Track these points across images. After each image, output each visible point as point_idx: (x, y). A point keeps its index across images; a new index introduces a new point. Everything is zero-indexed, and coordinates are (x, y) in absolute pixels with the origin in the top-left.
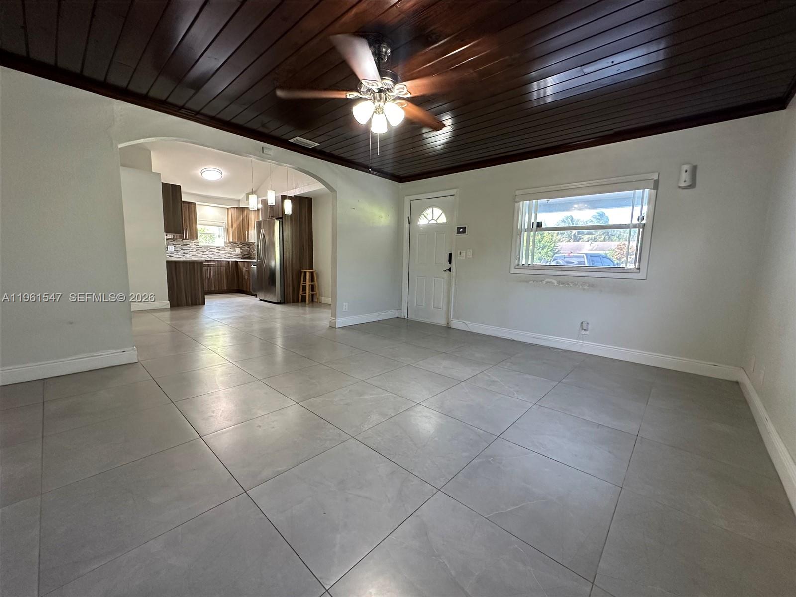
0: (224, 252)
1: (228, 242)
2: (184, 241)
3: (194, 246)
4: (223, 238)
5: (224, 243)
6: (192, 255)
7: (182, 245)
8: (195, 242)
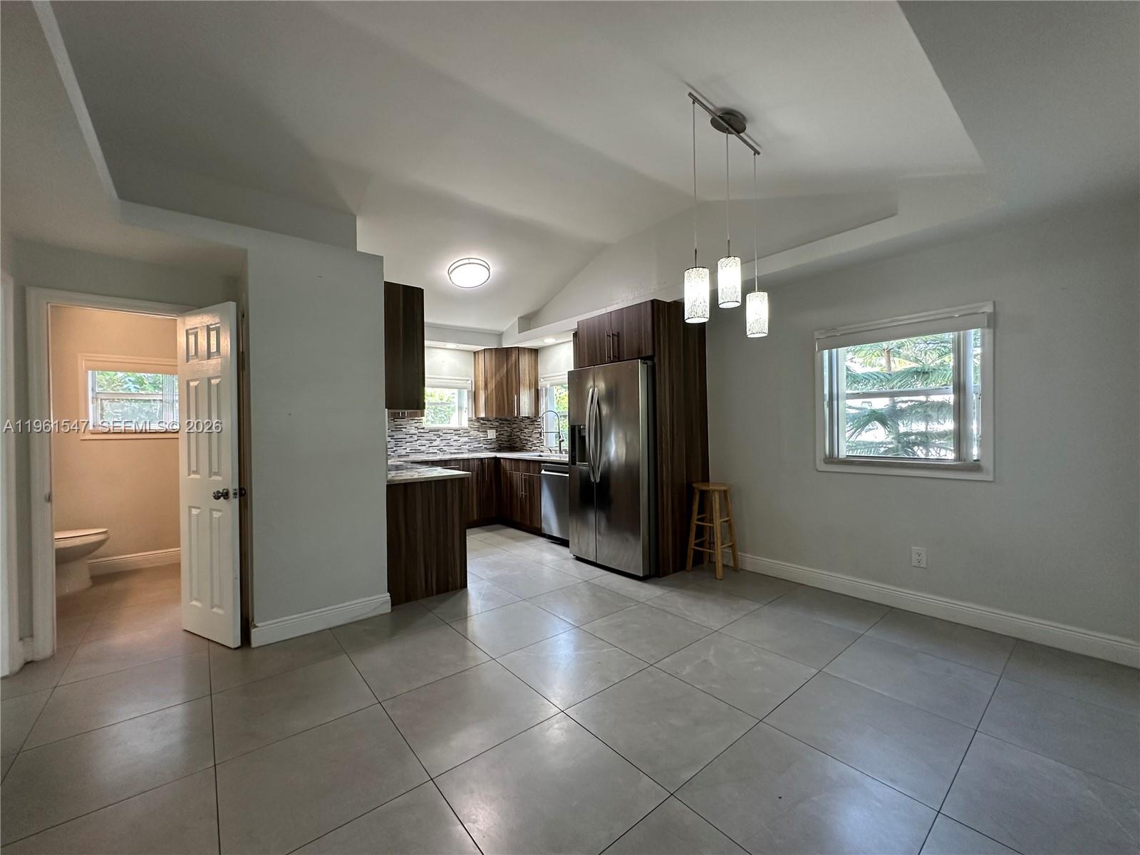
0: (466, 439)
1: (474, 418)
2: (396, 421)
3: (415, 430)
4: (467, 410)
5: (468, 420)
6: (410, 450)
7: (393, 430)
8: (416, 421)
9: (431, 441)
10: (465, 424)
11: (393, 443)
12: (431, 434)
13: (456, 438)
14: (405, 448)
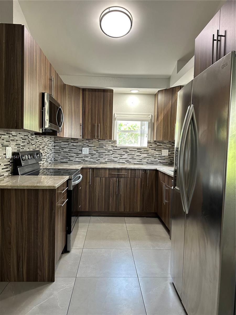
0: (146, 155)
1: (152, 141)
2: (100, 142)
3: (111, 148)
4: (147, 136)
5: (148, 143)
6: (108, 160)
7: (98, 147)
8: (112, 142)
9: (121, 155)
10: (145, 145)
11: (97, 155)
12: (122, 151)
13: (139, 154)
14: (104, 158)
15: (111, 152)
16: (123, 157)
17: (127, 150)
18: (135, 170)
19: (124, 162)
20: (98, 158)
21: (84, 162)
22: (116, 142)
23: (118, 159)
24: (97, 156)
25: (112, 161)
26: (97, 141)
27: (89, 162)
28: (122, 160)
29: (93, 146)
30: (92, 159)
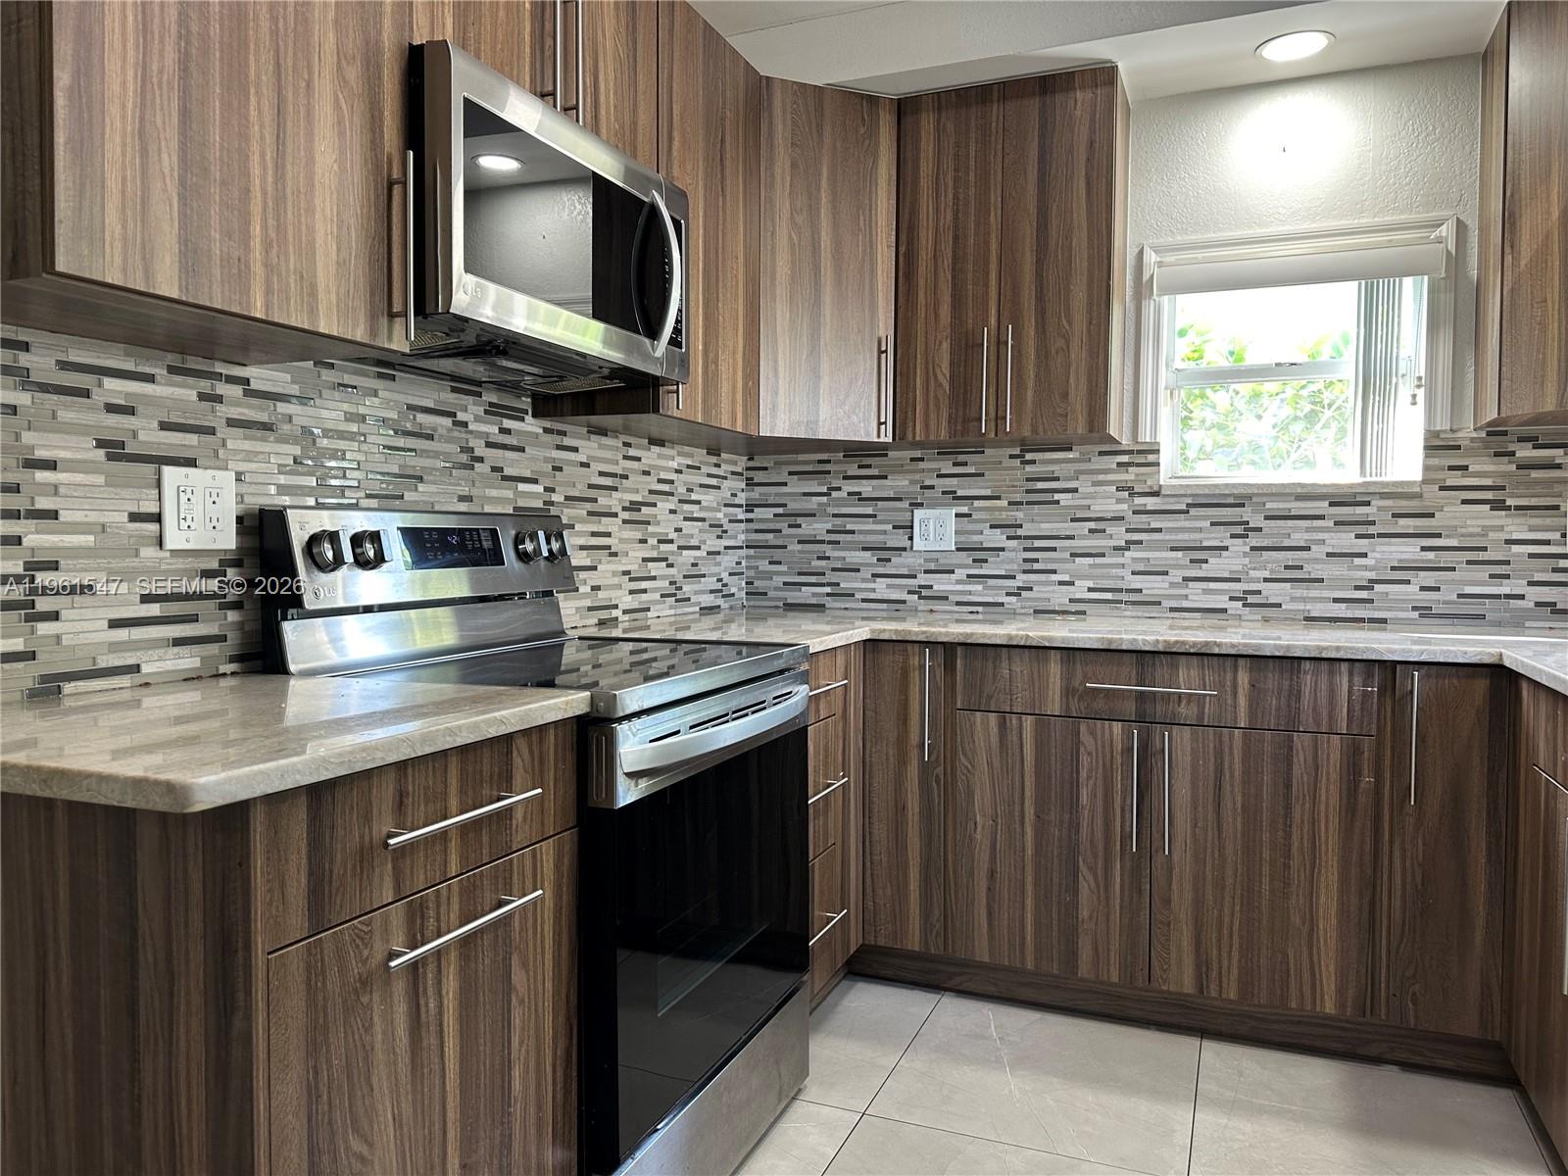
1: (1470, 429)
2: (1033, 462)
3: (1119, 501)
4: (1421, 393)
5: (1427, 448)
6: (1090, 590)
7: (1018, 497)
8: (1125, 458)
11: (1014, 555)
12: (1202, 519)
14: (1066, 578)
15: (1118, 534)
16: (1216, 565)
17: (1244, 513)
18: (1289, 663)
19: (1221, 602)
20: (1022, 579)
21: (923, 605)
22: (1151, 458)
23: (1172, 585)
24: (1012, 561)
25: (1124, 597)
26: (1012, 457)
27: (958, 603)
28: (1206, 591)
29: (988, 492)
30: (979, 587)
